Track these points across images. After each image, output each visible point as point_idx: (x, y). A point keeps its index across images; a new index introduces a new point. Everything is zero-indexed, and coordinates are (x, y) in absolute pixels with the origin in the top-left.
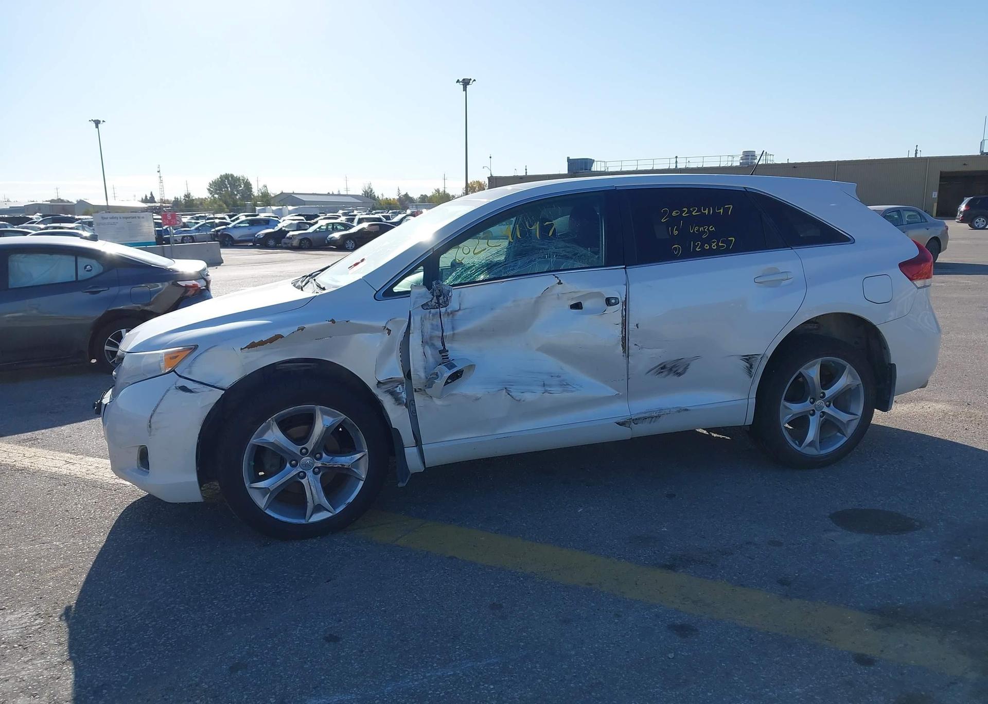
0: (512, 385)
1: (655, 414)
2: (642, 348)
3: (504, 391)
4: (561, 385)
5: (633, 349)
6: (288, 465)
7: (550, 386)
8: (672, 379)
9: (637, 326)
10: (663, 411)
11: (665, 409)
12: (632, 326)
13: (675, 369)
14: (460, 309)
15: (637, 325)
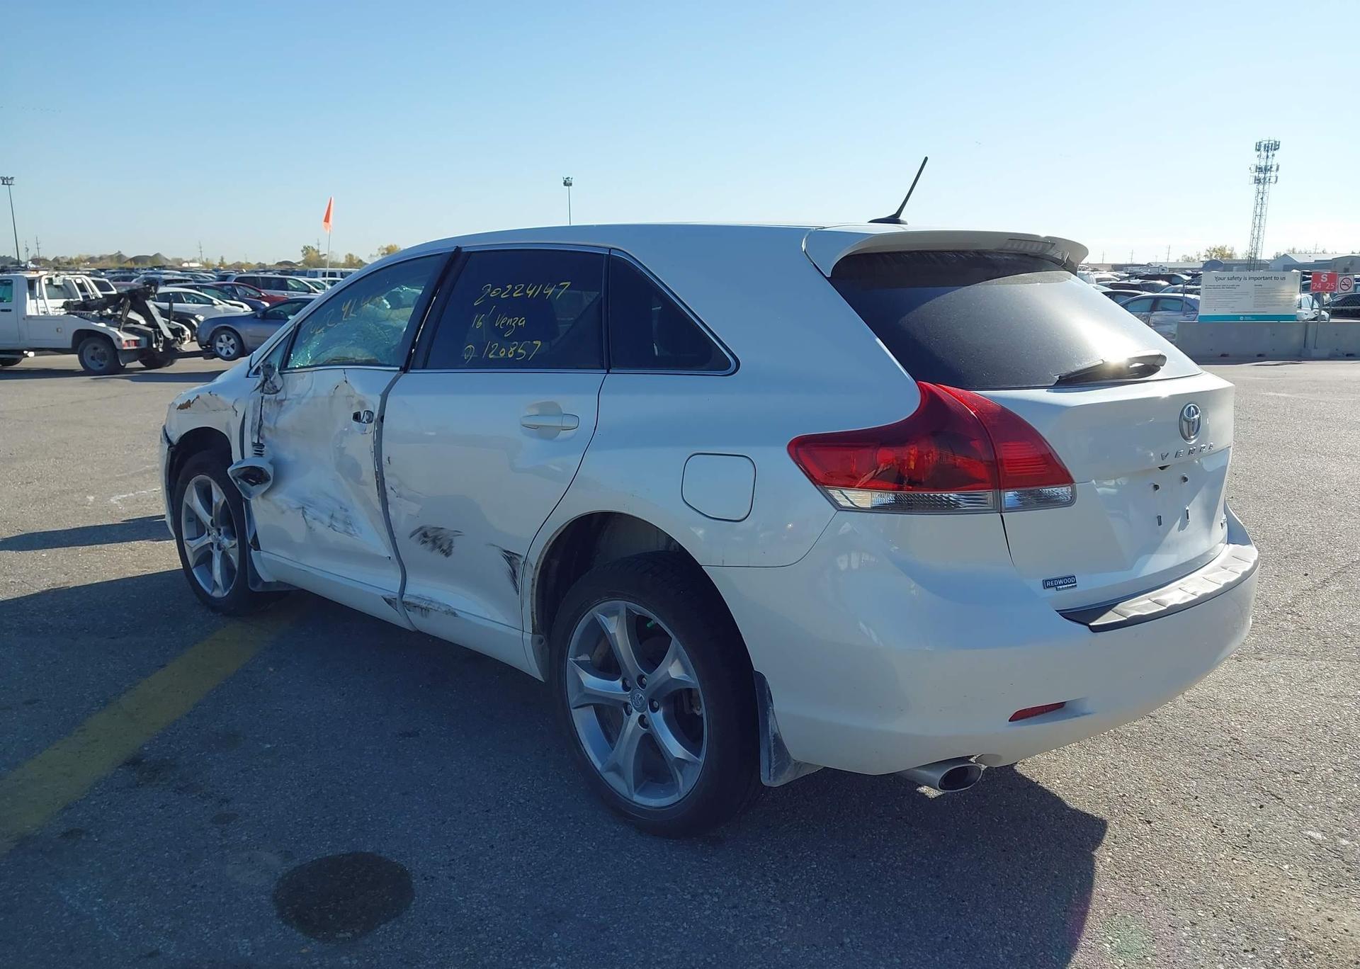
0: (309, 506)
1: (423, 605)
2: (399, 496)
3: (301, 511)
4: (345, 523)
5: (391, 495)
6: (207, 532)
7: (336, 520)
8: (437, 556)
9: (389, 460)
10: (433, 604)
11: (436, 603)
12: (384, 459)
13: (439, 543)
14: (285, 400)
15: (389, 458)
